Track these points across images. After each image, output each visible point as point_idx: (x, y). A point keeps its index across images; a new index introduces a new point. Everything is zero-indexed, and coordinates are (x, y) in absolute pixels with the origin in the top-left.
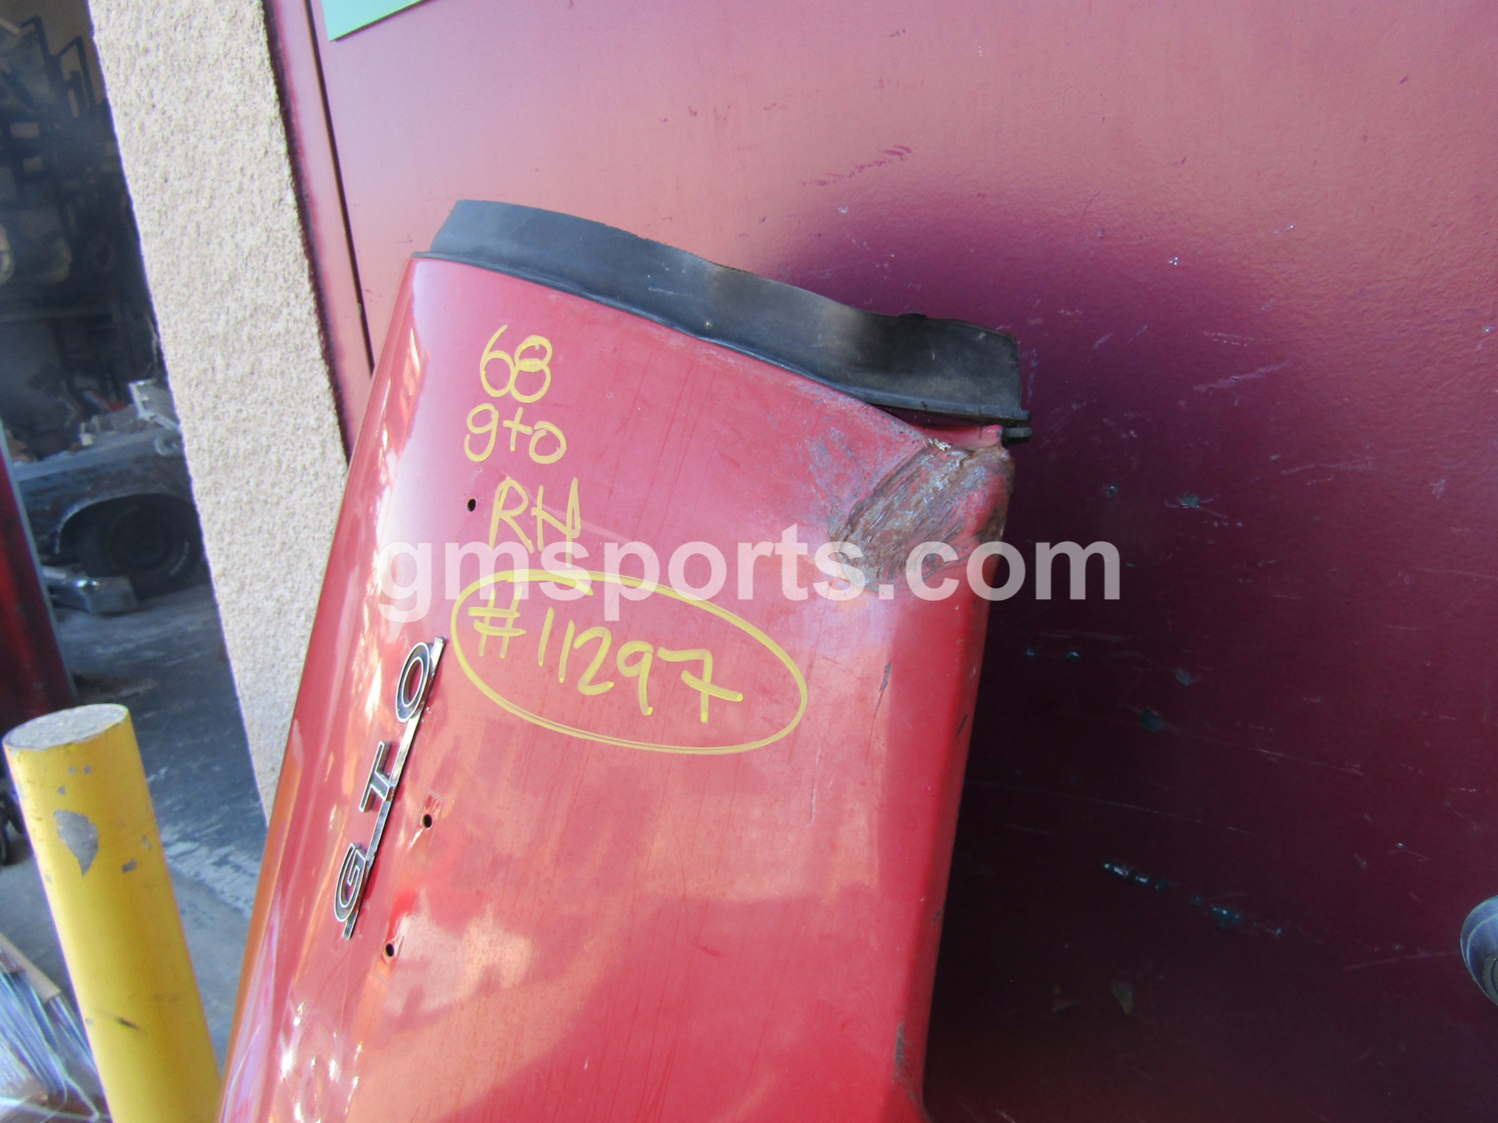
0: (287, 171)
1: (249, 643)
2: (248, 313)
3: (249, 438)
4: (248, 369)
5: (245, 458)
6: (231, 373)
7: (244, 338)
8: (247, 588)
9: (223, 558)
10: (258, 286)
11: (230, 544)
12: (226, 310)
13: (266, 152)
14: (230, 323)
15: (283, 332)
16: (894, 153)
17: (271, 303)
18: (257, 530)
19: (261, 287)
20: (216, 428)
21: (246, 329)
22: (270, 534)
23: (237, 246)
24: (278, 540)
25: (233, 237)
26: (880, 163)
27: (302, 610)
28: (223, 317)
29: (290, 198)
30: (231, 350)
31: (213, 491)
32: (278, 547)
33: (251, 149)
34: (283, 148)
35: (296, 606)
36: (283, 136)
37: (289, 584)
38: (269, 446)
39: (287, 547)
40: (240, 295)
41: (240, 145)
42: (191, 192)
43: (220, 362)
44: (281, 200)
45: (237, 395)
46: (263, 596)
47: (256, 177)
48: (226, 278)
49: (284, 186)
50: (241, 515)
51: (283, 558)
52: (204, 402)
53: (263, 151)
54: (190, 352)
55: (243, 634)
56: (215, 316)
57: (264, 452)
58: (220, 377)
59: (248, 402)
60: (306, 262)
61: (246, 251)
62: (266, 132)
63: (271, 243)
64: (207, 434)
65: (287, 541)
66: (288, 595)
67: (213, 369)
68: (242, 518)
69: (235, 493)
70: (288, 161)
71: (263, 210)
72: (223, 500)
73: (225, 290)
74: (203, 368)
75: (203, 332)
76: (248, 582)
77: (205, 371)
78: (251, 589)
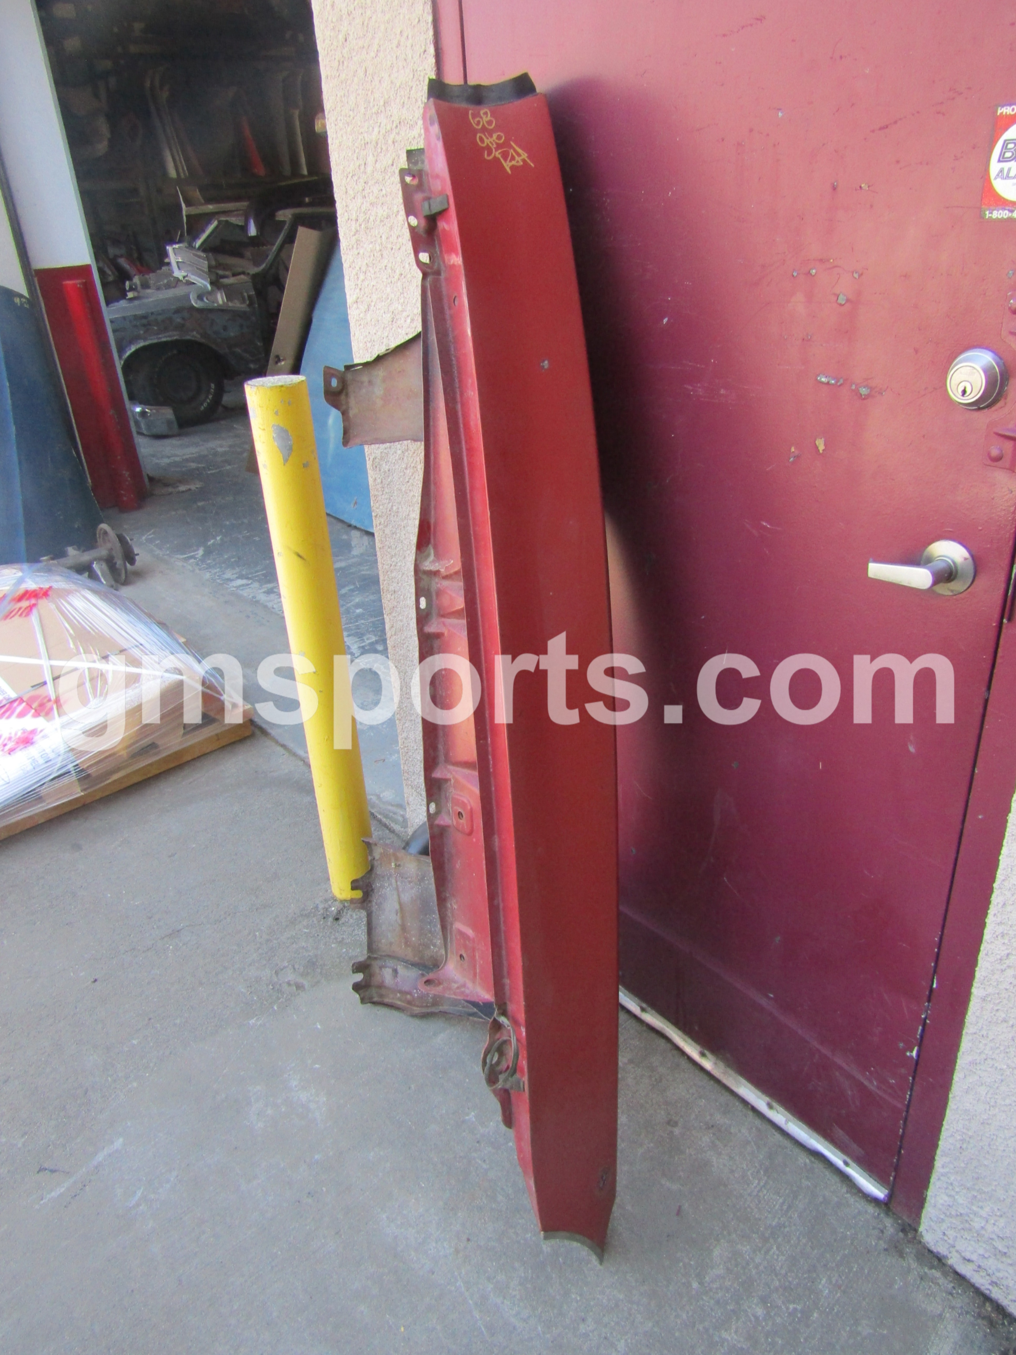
0: (431, 33)
1: (369, 345)
2: (395, 125)
3: (385, 208)
4: (390, 162)
5: (381, 221)
6: (378, 166)
7: (390, 142)
8: (372, 308)
9: (358, 290)
10: (403, 107)
11: (363, 281)
12: (379, 124)
13: (419, 21)
14: (381, 133)
15: (417, 136)
16: (758, 19)
17: (411, 118)
18: (384, 268)
19: (405, 109)
20: (363, 203)
21: (392, 136)
22: (392, 270)
23: (392, 82)
24: (398, 272)
25: (389, 76)
26: (751, 25)
27: (408, 316)
28: (376, 130)
29: (432, 50)
30: (379, 150)
31: (355, 246)
32: (396, 277)
33: (409, 19)
34: (430, 19)
35: (405, 314)
36: (430, 11)
37: (402, 301)
39: (403, 276)
40: (390, 114)
41: (402, 16)
42: (363, 47)
43: (371, 159)
44: (425, 51)
45: (381, 180)
46: (382, 311)
47: (410, 36)
48: (382, 103)
49: (428, 42)
50: (373, 260)
51: (399, 284)
52: (356, 187)
53: (417, 20)
54: (350, 155)
55: (365, 340)
56: (371, 128)
57: (394, 215)
58: (369, 169)
59: (387, 184)
61: (398, 85)
62: (421, 8)
63: (415, 79)
64: (356, 209)
65: (403, 273)
66: (400, 308)
67: (365, 164)
68: (374, 262)
69: (371, 246)
70: (432, 27)
71: (412, 58)
72: (361, 252)
73: (379, 111)
74: (358, 164)
75: (361, 140)
76: (373, 304)
77: (359, 166)
78: (375, 308)
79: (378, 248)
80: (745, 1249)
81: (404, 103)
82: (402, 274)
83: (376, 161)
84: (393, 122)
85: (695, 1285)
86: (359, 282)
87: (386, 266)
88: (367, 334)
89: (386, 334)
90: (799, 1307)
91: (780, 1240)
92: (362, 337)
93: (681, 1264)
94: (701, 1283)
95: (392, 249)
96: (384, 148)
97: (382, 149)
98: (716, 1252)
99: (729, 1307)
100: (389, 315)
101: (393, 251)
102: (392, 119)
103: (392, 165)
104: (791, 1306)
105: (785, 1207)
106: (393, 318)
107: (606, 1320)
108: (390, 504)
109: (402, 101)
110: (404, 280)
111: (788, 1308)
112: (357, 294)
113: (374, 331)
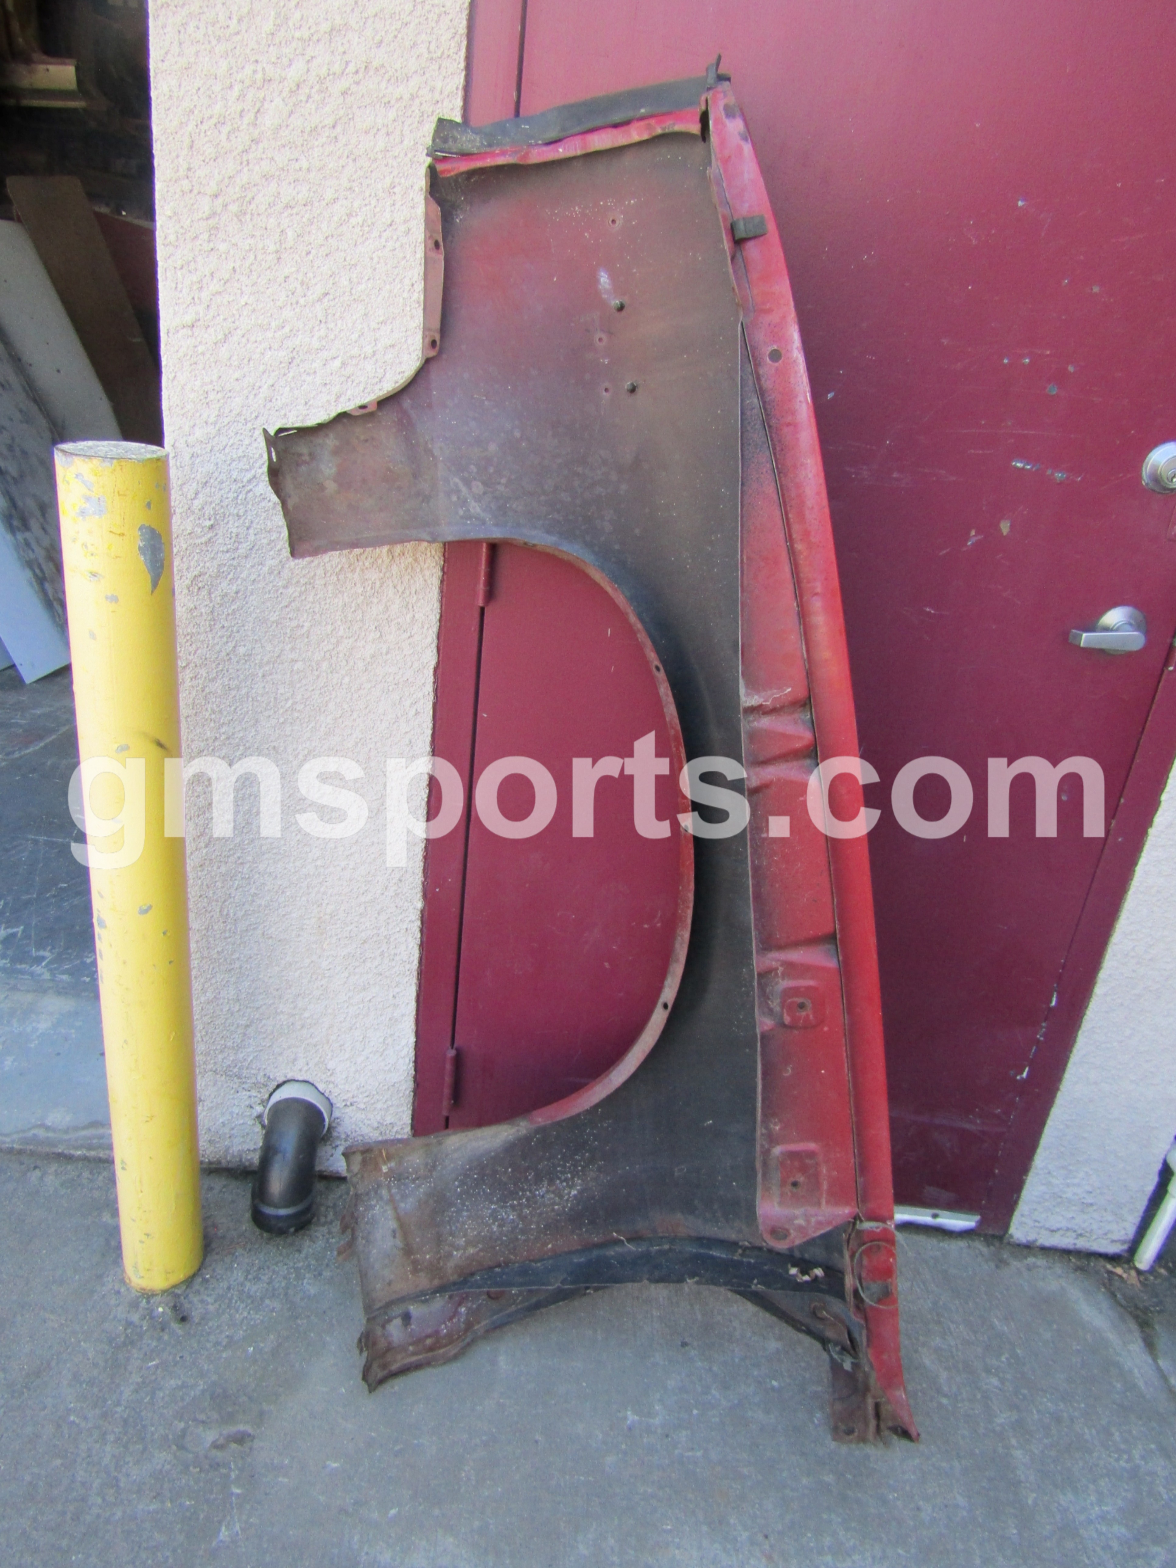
4: (330, 121)
8: (234, 339)
12: (307, 57)
15: (406, 97)
18: (281, 279)
21: (343, 84)
22: (302, 283)
38: (335, 200)
40: (341, 49)
48: (325, 27)
50: (252, 264)
52: (224, 144)
56: (285, 61)
57: (324, 203)
58: (268, 121)
60: (465, 43)
66: (316, 344)
69: (250, 241)
73: (315, 38)
74: (239, 109)
75: (255, 72)
76: (240, 332)
77: (242, 111)
78: (244, 340)
79: (272, 248)
80: (937, 1341)
81: (381, 42)
82: (327, 294)
83: (291, 113)
84: (347, 63)
85: (945, 1401)
86: (205, 295)
87: (287, 277)
88: (215, 378)
89: (271, 382)
90: (1007, 1355)
91: (946, 1315)
92: (198, 383)
93: (920, 1394)
94: (946, 1396)
95: (308, 253)
96: (317, 97)
97: (309, 97)
98: (927, 1362)
99: (979, 1396)
100: (284, 353)
101: (311, 257)
102: (347, 57)
103: (334, 127)
104: (1003, 1359)
105: (922, 1286)
106: (293, 358)
107: (930, 1491)
108: (231, 645)
109: (378, 38)
110: (332, 303)
111: (1003, 1362)
112: (197, 313)
113: (236, 375)
